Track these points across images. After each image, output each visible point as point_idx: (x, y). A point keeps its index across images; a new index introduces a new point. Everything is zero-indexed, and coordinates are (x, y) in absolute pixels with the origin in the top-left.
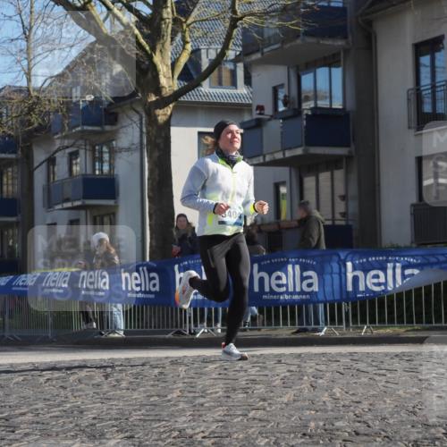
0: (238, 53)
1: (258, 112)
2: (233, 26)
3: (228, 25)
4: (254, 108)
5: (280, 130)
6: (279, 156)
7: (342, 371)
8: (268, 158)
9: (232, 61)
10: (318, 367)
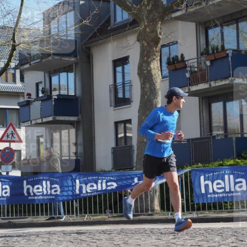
0: (17, 64)
1: (28, 97)
2: (14, 49)
3: (11, 48)
4: (26, 94)
5: (40, 107)
6: (39, 121)
7: (72, 241)
8: (33, 122)
9: (13, 68)
10: (59, 239)
